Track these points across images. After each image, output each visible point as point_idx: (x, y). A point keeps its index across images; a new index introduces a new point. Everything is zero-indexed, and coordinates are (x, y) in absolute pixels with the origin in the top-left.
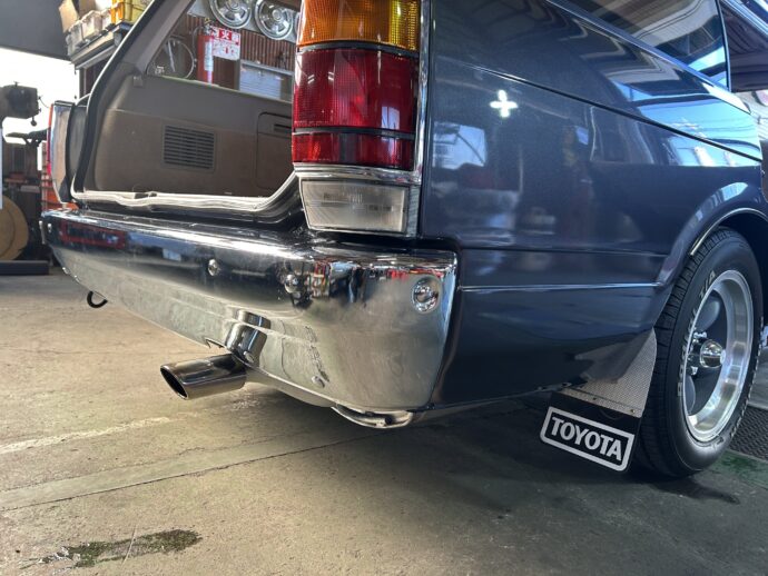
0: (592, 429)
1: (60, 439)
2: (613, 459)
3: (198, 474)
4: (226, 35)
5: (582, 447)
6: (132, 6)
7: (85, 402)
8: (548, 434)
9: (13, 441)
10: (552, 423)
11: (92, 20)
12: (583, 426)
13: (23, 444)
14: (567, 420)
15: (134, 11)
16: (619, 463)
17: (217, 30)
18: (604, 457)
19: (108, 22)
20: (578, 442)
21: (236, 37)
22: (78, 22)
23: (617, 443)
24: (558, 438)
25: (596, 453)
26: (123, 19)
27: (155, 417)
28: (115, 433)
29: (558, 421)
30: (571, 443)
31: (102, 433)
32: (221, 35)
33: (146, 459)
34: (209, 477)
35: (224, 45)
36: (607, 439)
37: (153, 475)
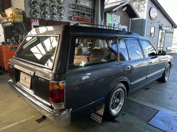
0: (97, 117)
1: (18, 123)
2: (99, 121)
3: (41, 128)
4: (36, 21)
5: (96, 119)
6: (15, 18)
7: (20, 114)
8: (92, 117)
9: (11, 124)
10: (92, 115)
11: (6, 19)
12: (96, 116)
13: (12, 124)
14: (94, 115)
15: (15, 19)
16: (100, 122)
17: (33, 20)
18: (98, 121)
19: (10, 20)
20: (95, 118)
21: (38, 21)
22: (2, 18)
23: (100, 119)
24: (93, 117)
25: (97, 120)
26: (13, 20)
27: (32, 116)
28: (27, 120)
29: (93, 115)
30: (94, 118)
31: (24, 121)
32: (34, 21)
33: (32, 125)
34: (42, 128)
35: (36, 23)
36: (99, 118)
37: (34, 129)
